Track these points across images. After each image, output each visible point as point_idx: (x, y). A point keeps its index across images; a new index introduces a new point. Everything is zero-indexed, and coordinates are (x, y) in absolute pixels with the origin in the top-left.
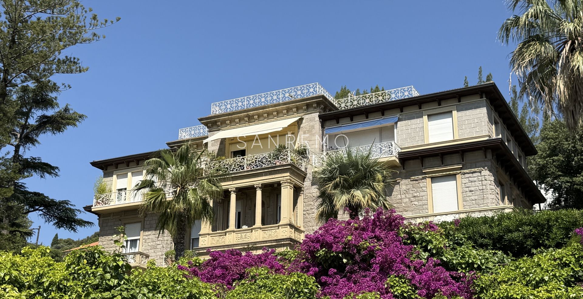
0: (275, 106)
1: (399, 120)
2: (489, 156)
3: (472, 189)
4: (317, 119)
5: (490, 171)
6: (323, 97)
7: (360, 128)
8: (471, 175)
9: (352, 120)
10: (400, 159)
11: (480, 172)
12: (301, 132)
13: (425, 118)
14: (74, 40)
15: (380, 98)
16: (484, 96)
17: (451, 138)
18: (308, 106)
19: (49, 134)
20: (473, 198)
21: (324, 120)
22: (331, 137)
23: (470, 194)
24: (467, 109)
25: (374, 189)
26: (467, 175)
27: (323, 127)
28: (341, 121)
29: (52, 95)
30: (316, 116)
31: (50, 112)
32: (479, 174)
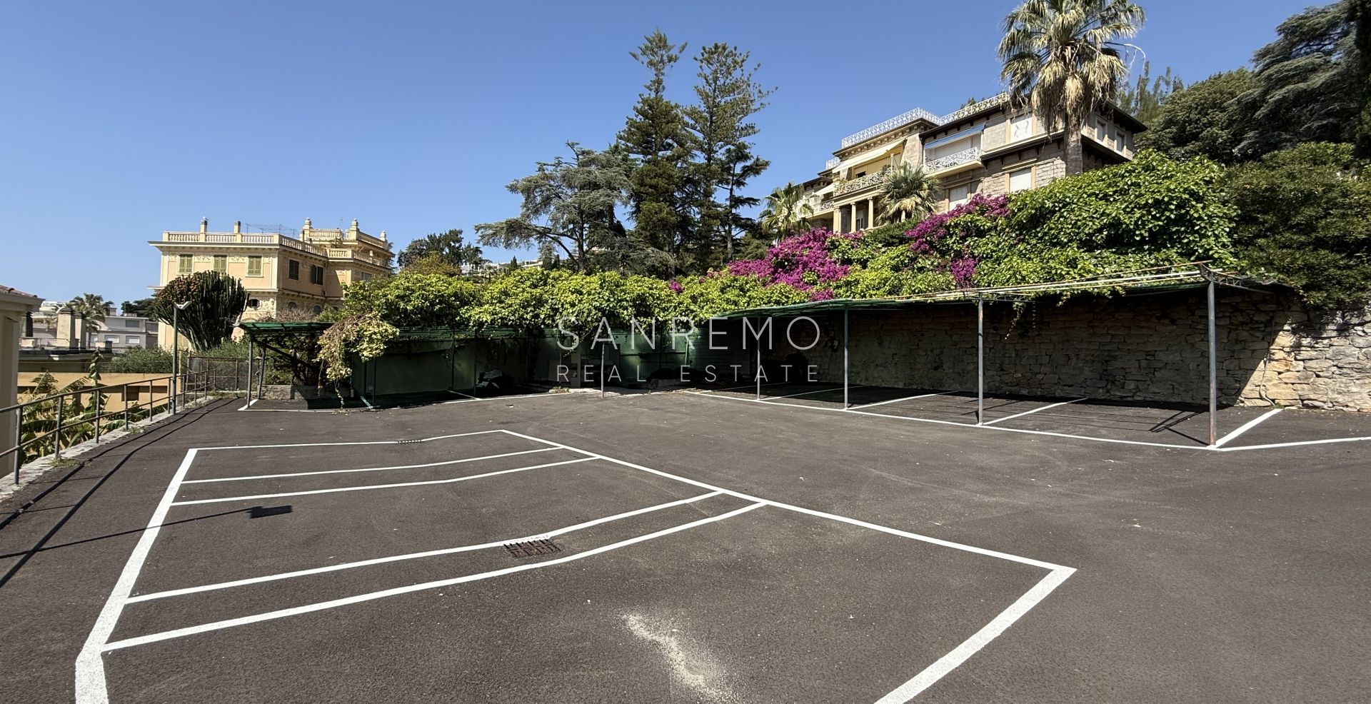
0: (886, 133)
1: (986, 127)
3: (1045, 177)
4: (918, 138)
6: (922, 119)
7: (953, 140)
8: (1044, 166)
9: (946, 134)
10: (982, 162)
11: (1054, 163)
12: (905, 151)
13: (1009, 121)
14: (745, 113)
15: (977, 109)
18: (911, 129)
19: (752, 177)
21: (924, 139)
22: (930, 152)
23: (1042, 182)
25: (920, 196)
26: (1041, 167)
27: (923, 144)
28: (938, 137)
29: (747, 151)
30: (916, 136)
31: (749, 163)
32: (1050, 164)
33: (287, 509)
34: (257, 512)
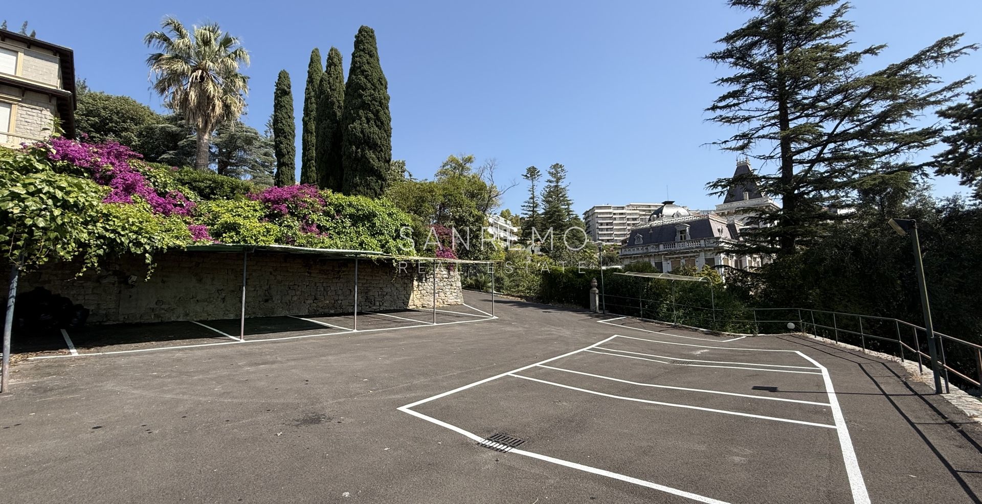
2: (54, 102)
3: (28, 120)
5: (52, 113)
8: (30, 110)
11: (41, 111)
16: (58, 55)
17: (13, 74)
20: (29, 128)
23: (26, 124)
24: (35, 57)
26: (25, 109)
32: (40, 112)
33: (755, 388)
34: (773, 390)
